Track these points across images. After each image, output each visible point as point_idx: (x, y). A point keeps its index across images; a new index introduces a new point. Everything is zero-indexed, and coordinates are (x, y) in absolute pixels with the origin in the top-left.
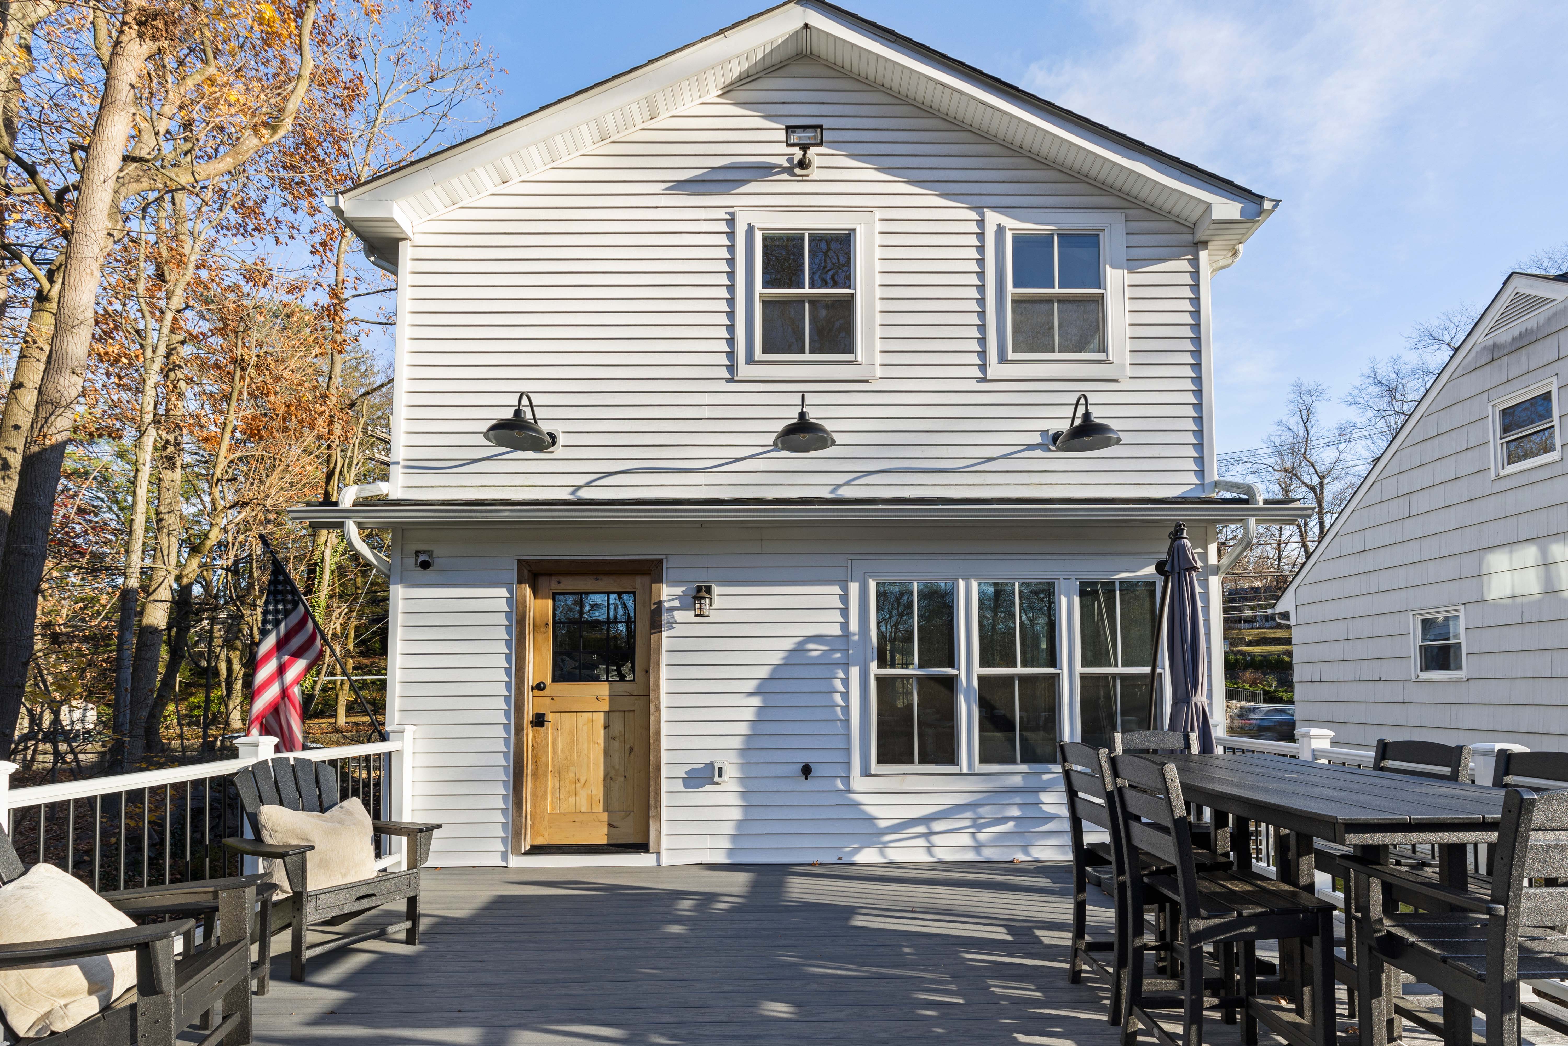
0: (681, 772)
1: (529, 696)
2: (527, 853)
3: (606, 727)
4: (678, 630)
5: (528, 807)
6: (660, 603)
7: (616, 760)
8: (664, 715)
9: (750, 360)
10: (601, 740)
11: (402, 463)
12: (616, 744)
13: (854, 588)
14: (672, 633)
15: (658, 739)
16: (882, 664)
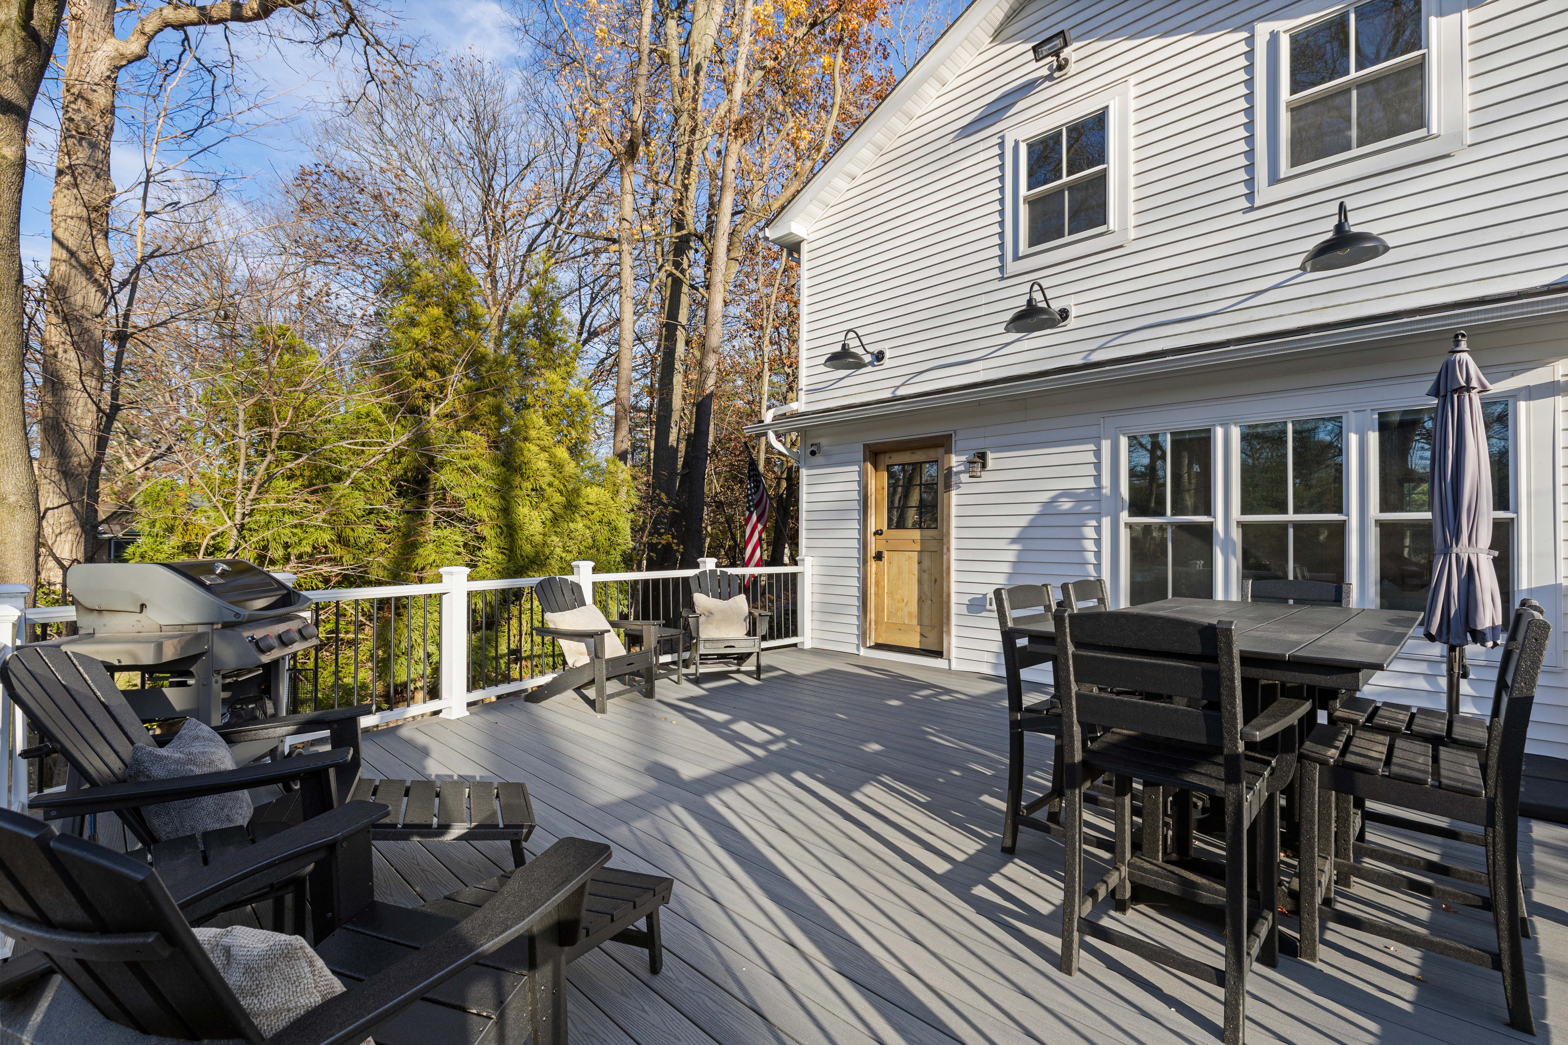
0: (966, 599)
1: (871, 539)
2: (870, 647)
3: (919, 563)
4: (964, 489)
5: (872, 615)
6: (950, 468)
7: (926, 587)
8: (954, 554)
9: (1016, 258)
10: (916, 573)
11: (805, 388)
12: (926, 576)
13: (1106, 445)
14: (960, 491)
15: (949, 573)
16: (1132, 514)
